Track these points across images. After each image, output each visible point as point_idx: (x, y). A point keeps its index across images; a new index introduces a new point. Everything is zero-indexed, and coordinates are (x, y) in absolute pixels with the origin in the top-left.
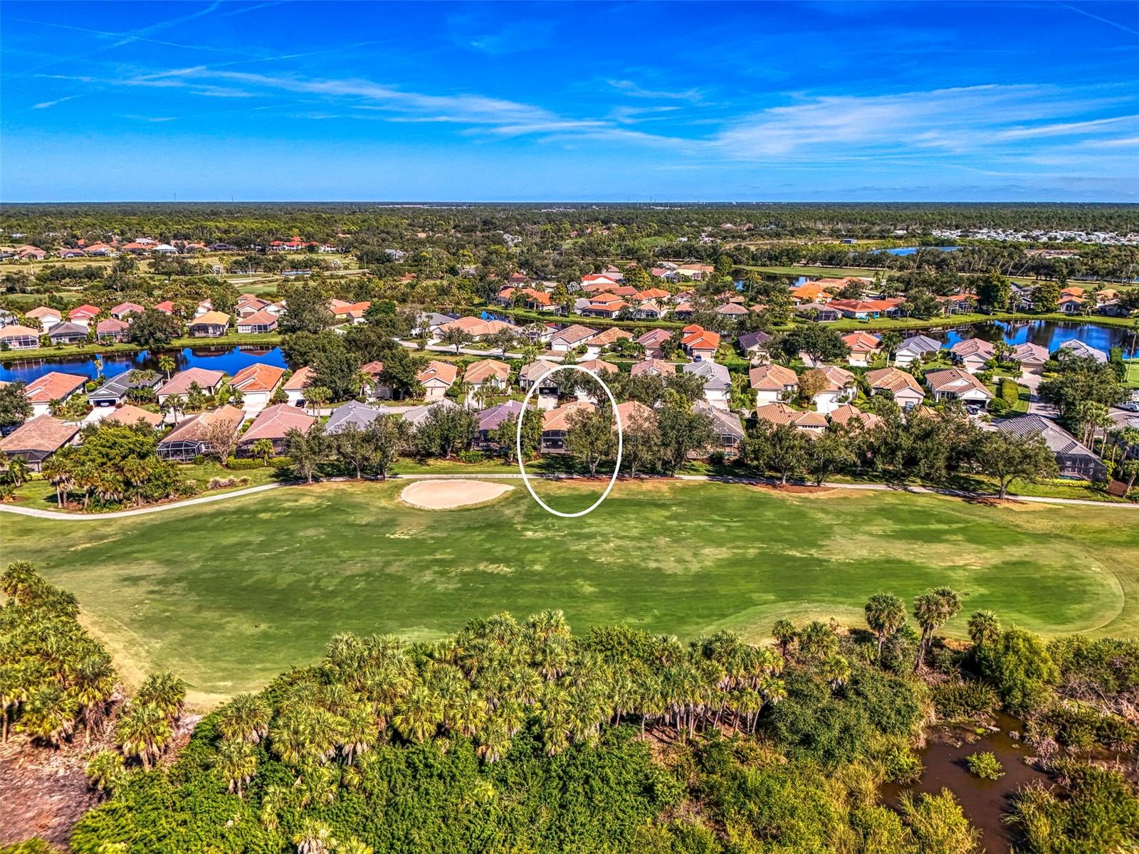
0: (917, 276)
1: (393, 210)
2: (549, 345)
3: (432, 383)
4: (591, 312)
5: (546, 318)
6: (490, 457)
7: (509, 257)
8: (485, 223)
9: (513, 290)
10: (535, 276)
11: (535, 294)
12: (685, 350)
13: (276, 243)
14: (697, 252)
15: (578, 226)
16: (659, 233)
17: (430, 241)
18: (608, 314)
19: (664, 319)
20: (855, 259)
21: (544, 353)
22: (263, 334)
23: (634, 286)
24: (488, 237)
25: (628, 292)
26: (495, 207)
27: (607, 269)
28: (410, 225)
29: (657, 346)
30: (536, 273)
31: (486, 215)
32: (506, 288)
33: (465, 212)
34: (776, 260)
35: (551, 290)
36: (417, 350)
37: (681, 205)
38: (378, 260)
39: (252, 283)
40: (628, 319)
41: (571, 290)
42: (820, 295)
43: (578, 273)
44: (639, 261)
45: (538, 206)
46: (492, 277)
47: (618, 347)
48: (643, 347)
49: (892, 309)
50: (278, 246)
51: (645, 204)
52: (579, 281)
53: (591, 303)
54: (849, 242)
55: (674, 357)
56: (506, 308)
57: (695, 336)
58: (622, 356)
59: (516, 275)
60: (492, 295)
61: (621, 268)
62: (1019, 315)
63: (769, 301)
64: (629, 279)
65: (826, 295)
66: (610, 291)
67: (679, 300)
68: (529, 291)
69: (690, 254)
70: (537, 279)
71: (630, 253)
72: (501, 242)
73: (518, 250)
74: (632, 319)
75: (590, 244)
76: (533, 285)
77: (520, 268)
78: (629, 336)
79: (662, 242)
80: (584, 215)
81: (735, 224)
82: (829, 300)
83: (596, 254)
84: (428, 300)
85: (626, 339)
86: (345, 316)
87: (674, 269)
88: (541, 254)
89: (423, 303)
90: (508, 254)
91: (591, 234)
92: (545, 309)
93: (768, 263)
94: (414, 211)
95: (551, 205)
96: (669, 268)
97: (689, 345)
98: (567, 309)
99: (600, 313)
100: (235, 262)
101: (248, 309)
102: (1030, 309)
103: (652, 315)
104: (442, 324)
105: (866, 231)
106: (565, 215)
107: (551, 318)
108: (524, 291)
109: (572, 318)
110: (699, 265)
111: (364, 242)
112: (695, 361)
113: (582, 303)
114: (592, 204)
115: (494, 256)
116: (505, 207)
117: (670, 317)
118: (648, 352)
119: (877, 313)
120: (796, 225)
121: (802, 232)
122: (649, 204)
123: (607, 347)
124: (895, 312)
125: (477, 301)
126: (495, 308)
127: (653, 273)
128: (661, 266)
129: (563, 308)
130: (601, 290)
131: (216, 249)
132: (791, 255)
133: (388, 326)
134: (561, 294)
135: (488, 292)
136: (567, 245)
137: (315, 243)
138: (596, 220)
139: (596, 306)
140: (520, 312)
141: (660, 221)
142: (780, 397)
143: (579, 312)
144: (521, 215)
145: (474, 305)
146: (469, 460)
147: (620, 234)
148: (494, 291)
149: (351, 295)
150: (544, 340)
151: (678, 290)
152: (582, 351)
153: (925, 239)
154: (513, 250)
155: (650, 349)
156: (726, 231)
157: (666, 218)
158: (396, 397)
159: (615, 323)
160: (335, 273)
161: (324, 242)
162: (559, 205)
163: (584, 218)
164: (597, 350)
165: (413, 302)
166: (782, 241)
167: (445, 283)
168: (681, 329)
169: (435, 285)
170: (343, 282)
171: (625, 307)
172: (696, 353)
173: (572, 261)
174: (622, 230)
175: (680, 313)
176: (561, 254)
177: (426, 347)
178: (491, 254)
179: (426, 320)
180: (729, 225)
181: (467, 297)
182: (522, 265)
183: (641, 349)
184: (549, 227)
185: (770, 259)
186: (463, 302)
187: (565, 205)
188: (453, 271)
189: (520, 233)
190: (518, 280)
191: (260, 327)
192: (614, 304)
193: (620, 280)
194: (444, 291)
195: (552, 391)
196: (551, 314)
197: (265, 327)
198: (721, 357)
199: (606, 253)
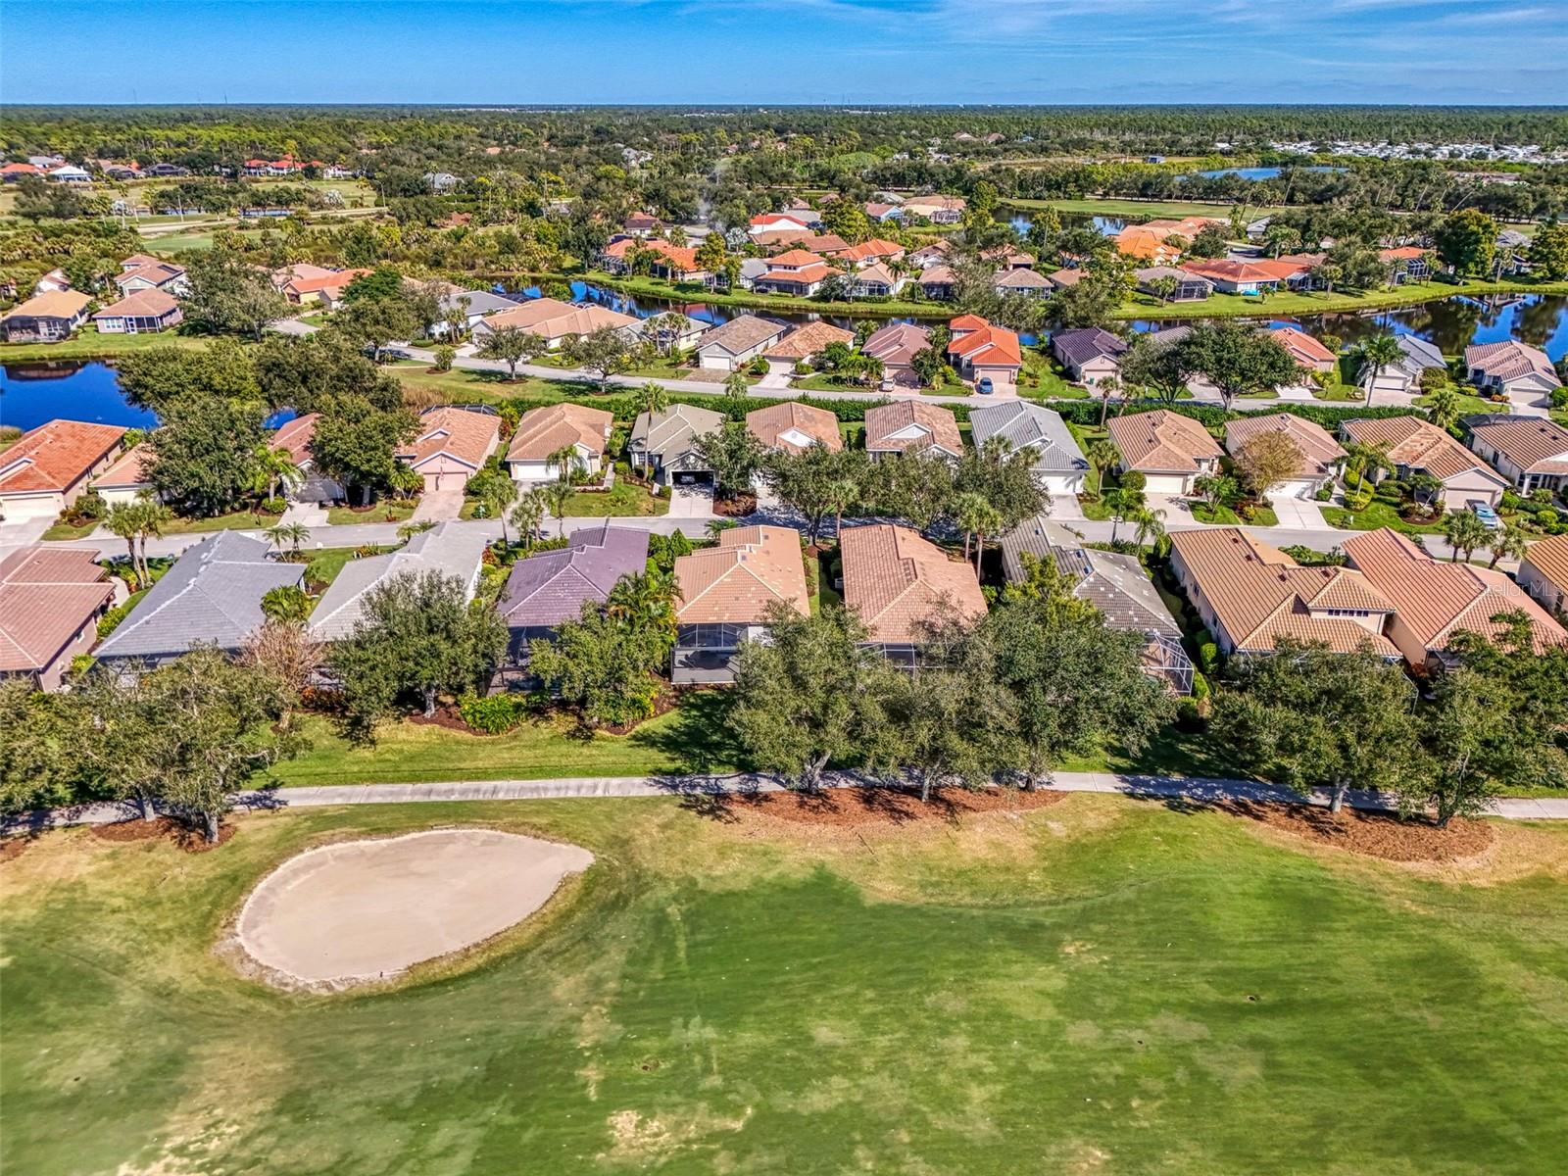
0: (1322, 216)
1: (460, 115)
2: (695, 358)
3: (436, 465)
4: (769, 285)
5: (690, 295)
6: (538, 711)
7: (629, 185)
8: (597, 132)
9: (631, 243)
10: (670, 217)
11: (671, 252)
12: (957, 365)
13: (254, 163)
14: (932, 175)
15: (739, 136)
16: (864, 147)
17: (505, 161)
18: (800, 288)
19: (902, 298)
20: (1184, 188)
21: (685, 373)
22: (148, 336)
23: (841, 235)
24: (597, 153)
25: (830, 246)
26: (615, 110)
27: (791, 203)
28: (481, 136)
29: (906, 361)
30: (673, 212)
31: (599, 121)
32: (618, 239)
33: (571, 117)
34: (1059, 188)
35: (700, 242)
36: (435, 370)
37: (886, 109)
38: (405, 191)
39: (182, 232)
40: (837, 298)
41: (732, 242)
42: (1160, 250)
43: (744, 212)
44: (843, 190)
45: (677, 109)
46: (597, 220)
47: (829, 364)
48: (878, 365)
49: (1297, 276)
50: (258, 167)
51: (835, 107)
52: (745, 224)
53: (770, 267)
54: (1154, 160)
55: (937, 381)
56: (618, 276)
57: (973, 337)
58: (837, 380)
59: (638, 215)
60: (593, 252)
61: (813, 204)
62: (1507, 285)
63: (1090, 265)
64: (832, 222)
65: (1170, 249)
66: (798, 245)
67: (921, 260)
68: (659, 245)
69: (920, 180)
70: (674, 222)
71: (828, 178)
72: (618, 160)
73: (645, 174)
74: (843, 299)
75: (761, 163)
76: (668, 233)
77: (647, 202)
78: (847, 337)
79: (871, 161)
80: (747, 122)
81: (974, 134)
82: (1175, 259)
83: (770, 179)
84: (481, 262)
85: (843, 346)
86: (315, 297)
87: (900, 205)
88: (681, 179)
89: (473, 267)
90: (628, 179)
91: (759, 148)
92: (687, 278)
93: (1045, 194)
94: (494, 116)
95: (699, 109)
96: (891, 205)
97: (966, 358)
98: (725, 279)
99: (785, 287)
100: (162, 195)
101: (138, 284)
102: (1519, 274)
103: (881, 292)
104: (491, 313)
105: (1173, 143)
106: (720, 121)
107: (698, 296)
108: (651, 245)
109: (736, 297)
110: (939, 198)
111: (396, 162)
112: (980, 391)
113: (752, 267)
114: (757, 108)
115: (603, 183)
116: (629, 111)
117: (911, 295)
118: (887, 373)
119: (1272, 284)
120: (1064, 135)
121: (1081, 145)
122: (841, 107)
123: (806, 361)
124: (1303, 282)
125: (569, 261)
126: (599, 277)
127: (869, 211)
128: (879, 200)
129: (719, 277)
130: (784, 242)
131: (155, 174)
132: (1082, 182)
133: (377, 322)
134: (716, 252)
135: (588, 247)
136: (722, 165)
137: (316, 163)
138: (767, 127)
139: (778, 274)
140: (643, 283)
141: (861, 130)
142: (1190, 488)
143: (748, 285)
144: (653, 121)
145: (563, 270)
146: (484, 724)
147: (806, 148)
148: (598, 246)
149: (342, 254)
150: (684, 345)
151: (915, 241)
152: (758, 372)
153: (1266, 155)
154: (637, 174)
155: (891, 367)
156: (965, 143)
157: (870, 125)
158: (354, 497)
159: (815, 305)
160: (331, 213)
161: (333, 161)
162: (710, 108)
163: (747, 125)
164: (788, 368)
165: (454, 267)
166: (1051, 160)
167: (515, 230)
168: (946, 322)
169: (497, 235)
170: (335, 229)
171: (830, 277)
172: (980, 375)
173: (732, 190)
174: (808, 141)
175: (929, 287)
176: (713, 180)
177: (454, 363)
178: (599, 179)
179: (458, 306)
180: (965, 136)
181: (550, 255)
182: (649, 198)
183: (874, 367)
184: (693, 137)
185: (1049, 187)
186: (543, 266)
187: (719, 108)
188: (532, 209)
189: (650, 147)
190: (641, 225)
191: (140, 321)
192: (811, 270)
193: (814, 224)
194: (509, 246)
195: (702, 479)
196: (698, 288)
197: (151, 321)
198: (1029, 381)
199: (785, 177)
